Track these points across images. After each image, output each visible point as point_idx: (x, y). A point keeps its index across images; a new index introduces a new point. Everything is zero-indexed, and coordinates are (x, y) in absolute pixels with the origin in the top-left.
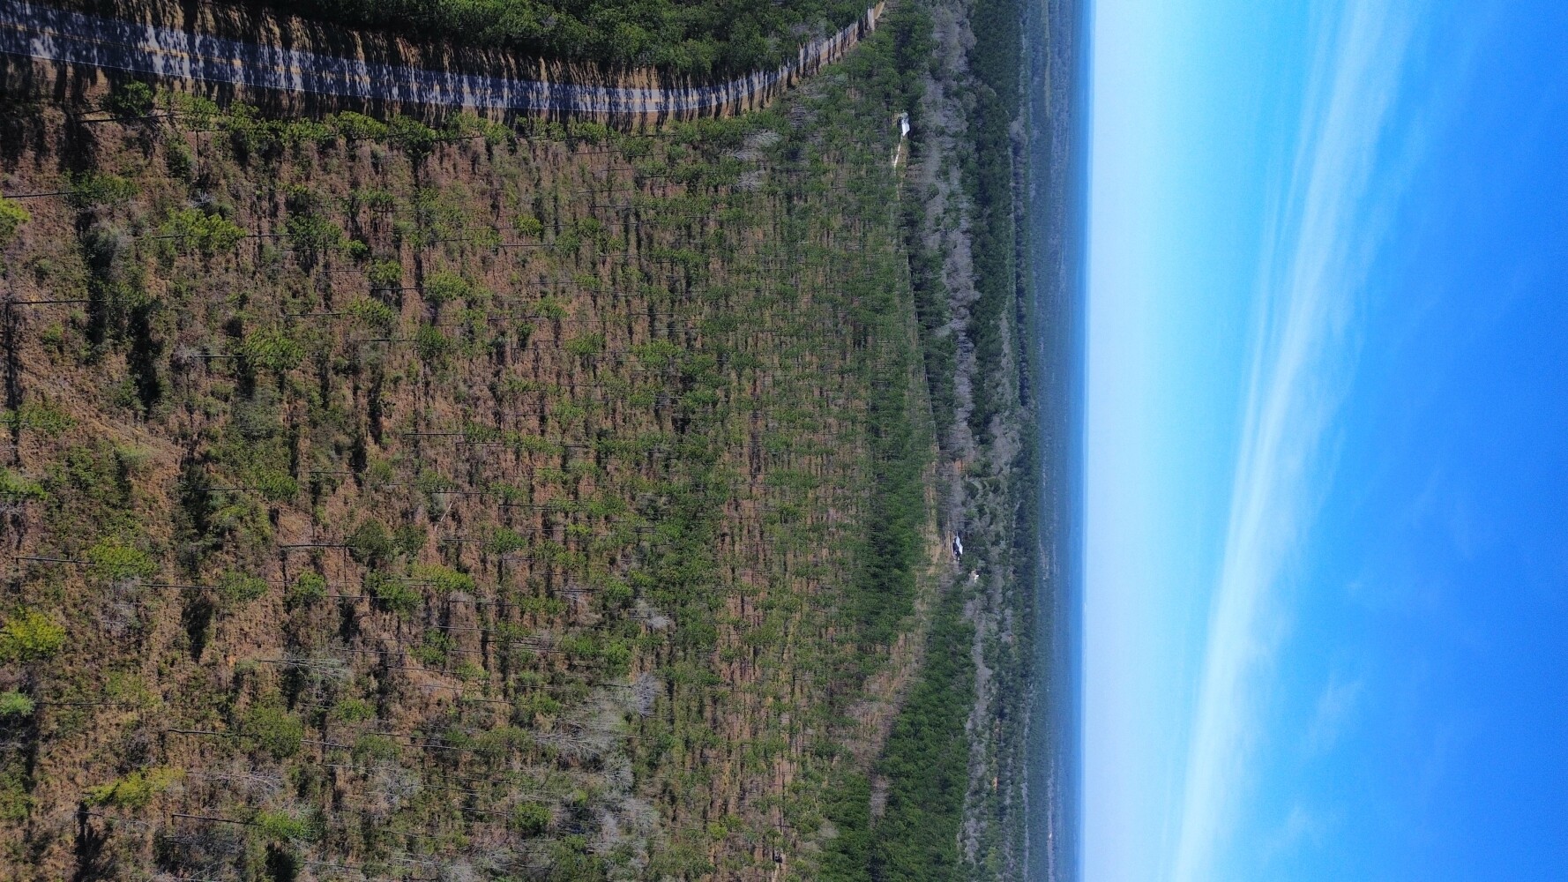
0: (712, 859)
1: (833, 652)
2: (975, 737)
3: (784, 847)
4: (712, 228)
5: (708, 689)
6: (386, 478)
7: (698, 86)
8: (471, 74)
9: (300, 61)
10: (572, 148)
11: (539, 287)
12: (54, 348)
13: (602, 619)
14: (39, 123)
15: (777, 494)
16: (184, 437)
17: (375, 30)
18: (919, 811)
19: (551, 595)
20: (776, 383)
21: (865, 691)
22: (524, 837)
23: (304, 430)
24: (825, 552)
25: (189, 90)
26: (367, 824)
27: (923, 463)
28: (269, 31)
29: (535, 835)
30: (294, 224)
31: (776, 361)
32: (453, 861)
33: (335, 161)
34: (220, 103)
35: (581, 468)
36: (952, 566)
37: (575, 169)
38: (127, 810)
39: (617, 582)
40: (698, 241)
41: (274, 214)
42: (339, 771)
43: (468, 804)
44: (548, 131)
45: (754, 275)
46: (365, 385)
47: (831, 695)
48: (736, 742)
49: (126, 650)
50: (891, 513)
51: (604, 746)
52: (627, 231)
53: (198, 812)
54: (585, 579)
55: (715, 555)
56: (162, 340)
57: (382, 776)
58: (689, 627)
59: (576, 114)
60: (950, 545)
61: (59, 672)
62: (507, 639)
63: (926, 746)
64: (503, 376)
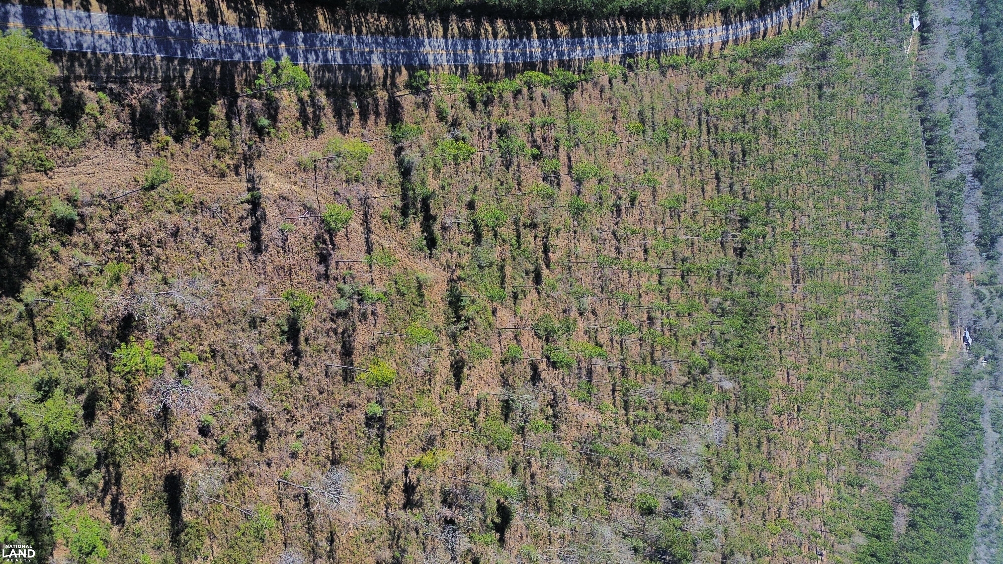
0: (770, 547)
1: (860, 413)
2: (984, 484)
3: (825, 546)
4: (761, 115)
5: (764, 432)
6: (554, 289)
7: (750, 18)
8: (599, 36)
9: (503, 45)
10: (663, 74)
11: (643, 167)
12: (386, 221)
13: (688, 381)
14: (376, 100)
15: (813, 299)
16: (449, 267)
17: (542, 19)
18: (935, 534)
19: (654, 363)
20: (811, 221)
21: (888, 443)
22: (642, 515)
23: (508, 261)
24: (853, 341)
25: (446, 72)
26: (549, 495)
27: (936, 275)
28: (486, 30)
29: (649, 514)
30: (500, 142)
31: (811, 204)
32: (599, 523)
33: (522, 102)
34: (461, 76)
35: (671, 282)
36: (962, 354)
37: (665, 87)
38: (427, 471)
39: (698, 357)
40: (751, 125)
41: (490, 137)
42: (533, 461)
43: (608, 489)
44: (647, 65)
45: (793, 144)
46: (541, 233)
47: (860, 443)
48: (786, 470)
49: (424, 384)
50: (908, 313)
51: (692, 463)
52: (700, 124)
53: (461, 477)
54: (676, 353)
55: (766, 341)
56: (436, 215)
57: (556, 467)
58: (749, 389)
59: (666, 52)
60: (960, 337)
61: (393, 394)
62: (627, 390)
63: (940, 486)
64: (620, 225)
